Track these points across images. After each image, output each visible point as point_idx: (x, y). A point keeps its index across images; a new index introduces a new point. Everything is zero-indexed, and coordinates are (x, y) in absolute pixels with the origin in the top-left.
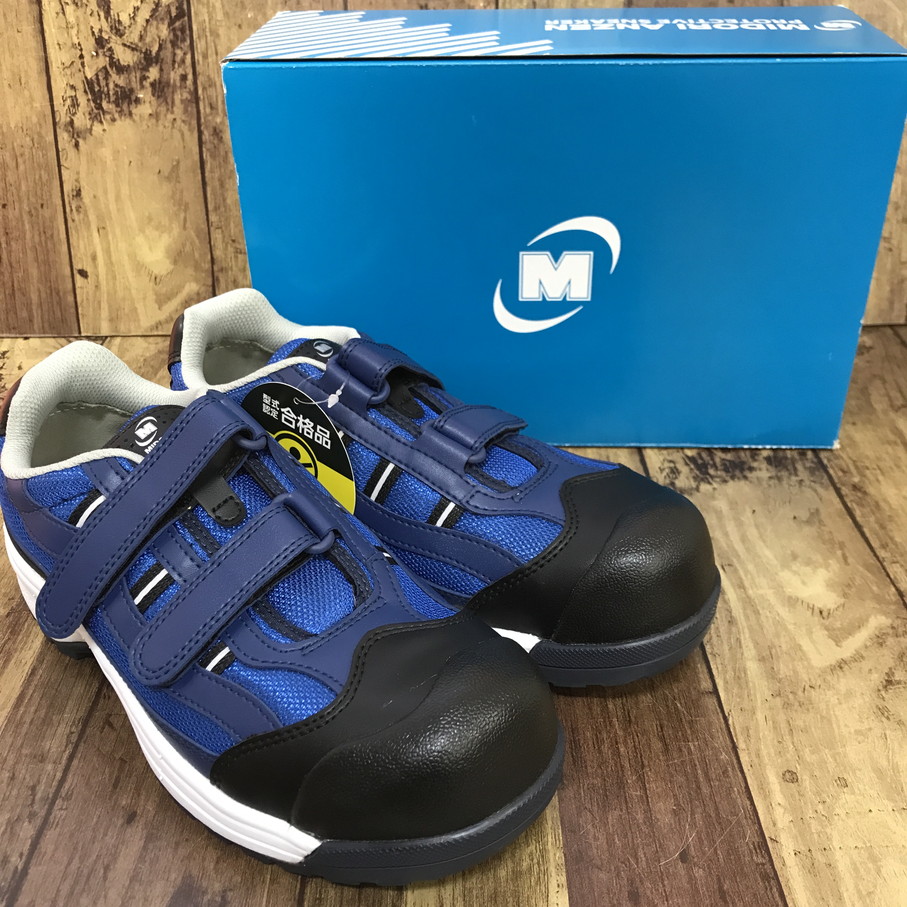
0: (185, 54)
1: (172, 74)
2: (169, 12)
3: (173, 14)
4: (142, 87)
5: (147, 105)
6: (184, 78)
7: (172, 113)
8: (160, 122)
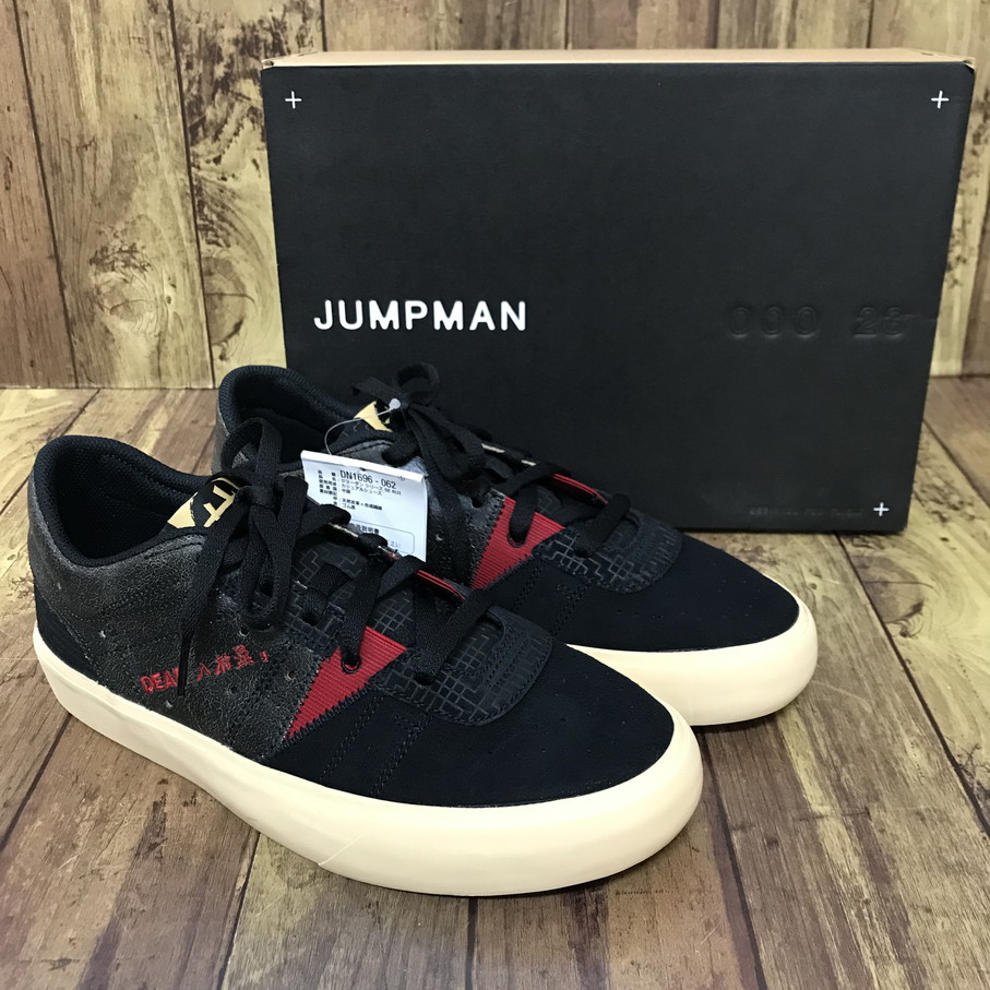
0: (189, 90)
1: (201, 71)
2: (205, 130)
3: (200, 129)
4: (231, 56)
5: (226, 38)
6: (189, 66)
7: (200, 30)
8: (212, 19)
